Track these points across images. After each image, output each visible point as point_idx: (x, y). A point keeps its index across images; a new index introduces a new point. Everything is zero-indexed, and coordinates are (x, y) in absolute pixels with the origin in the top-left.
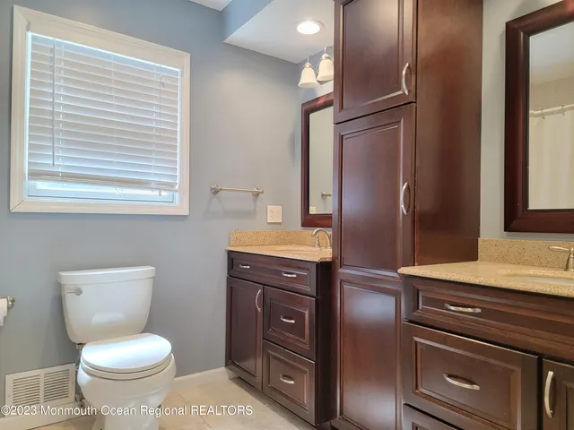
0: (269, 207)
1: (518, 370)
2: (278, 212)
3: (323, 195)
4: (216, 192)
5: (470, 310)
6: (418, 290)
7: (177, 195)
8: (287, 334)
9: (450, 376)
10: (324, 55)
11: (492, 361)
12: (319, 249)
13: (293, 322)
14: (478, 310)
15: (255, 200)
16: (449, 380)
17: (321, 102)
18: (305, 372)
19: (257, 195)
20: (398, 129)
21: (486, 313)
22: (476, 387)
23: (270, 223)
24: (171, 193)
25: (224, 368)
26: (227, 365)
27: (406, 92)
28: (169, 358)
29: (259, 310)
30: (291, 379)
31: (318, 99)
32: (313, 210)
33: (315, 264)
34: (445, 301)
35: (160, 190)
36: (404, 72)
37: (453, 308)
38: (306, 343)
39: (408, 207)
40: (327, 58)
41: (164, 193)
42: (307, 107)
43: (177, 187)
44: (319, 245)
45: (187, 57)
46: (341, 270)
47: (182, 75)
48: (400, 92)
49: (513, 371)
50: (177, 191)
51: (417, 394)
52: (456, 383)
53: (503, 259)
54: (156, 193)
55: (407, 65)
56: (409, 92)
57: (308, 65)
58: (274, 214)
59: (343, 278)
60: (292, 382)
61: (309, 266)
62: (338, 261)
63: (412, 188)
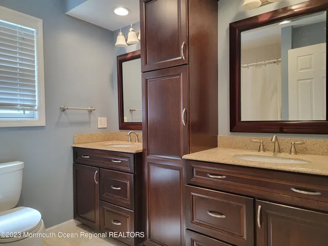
0: (99, 119)
1: (245, 206)
2: (104, 121)
3: (131, 110)
4: (64, 110)
5: (220, 177)
6: (193, 167)
7: (36, 113)
8: (115, 196)
9: (210, 212)
10: (131, 29)
11: (232, 203)
12: (131, 143)
13: (119, 189)
14: (224, 177)
15: (90, 114)
16: (210, 214)
17: (129, 56)
18: (128, 217)
19: (91, 111)
20: (180, 78)
21: (228, 178)
22: (223, 216)
23: (99, 128)
24: (32, 112)
25: (72, 220)
26: (75, 218)
27: (183, 58)
28: (40, 223)
29: (97, 183)
30: (119, 222)
31: (127, 54)
32: (126, 120)
33: (133, 155)
34: (208, 173)
35: (24, 110)
36: (182, 47)
37: (211, 176)
38: (128, 200)
39: (186, 121)
40: (132, 30)
41: (27, 112)
42: (121, 58)
43: (36, 108)
44: (131, 141)
45: (40, 22)
46: (148, 157)
47: (37, 33)
48: (180, 58)
49: (242, 206)
50: (36, 110)
51: (193, 223)
52: (213, 215)
53: (230, 146)
54: (22, 112)
55: (184, 43)
56: (185, 58)
57: (121, 33)
58: (102, 122)
59: (149, 161)
60: (120, 224)
61: (129, 155)
62: (146, 152)
63: (188, 112)
